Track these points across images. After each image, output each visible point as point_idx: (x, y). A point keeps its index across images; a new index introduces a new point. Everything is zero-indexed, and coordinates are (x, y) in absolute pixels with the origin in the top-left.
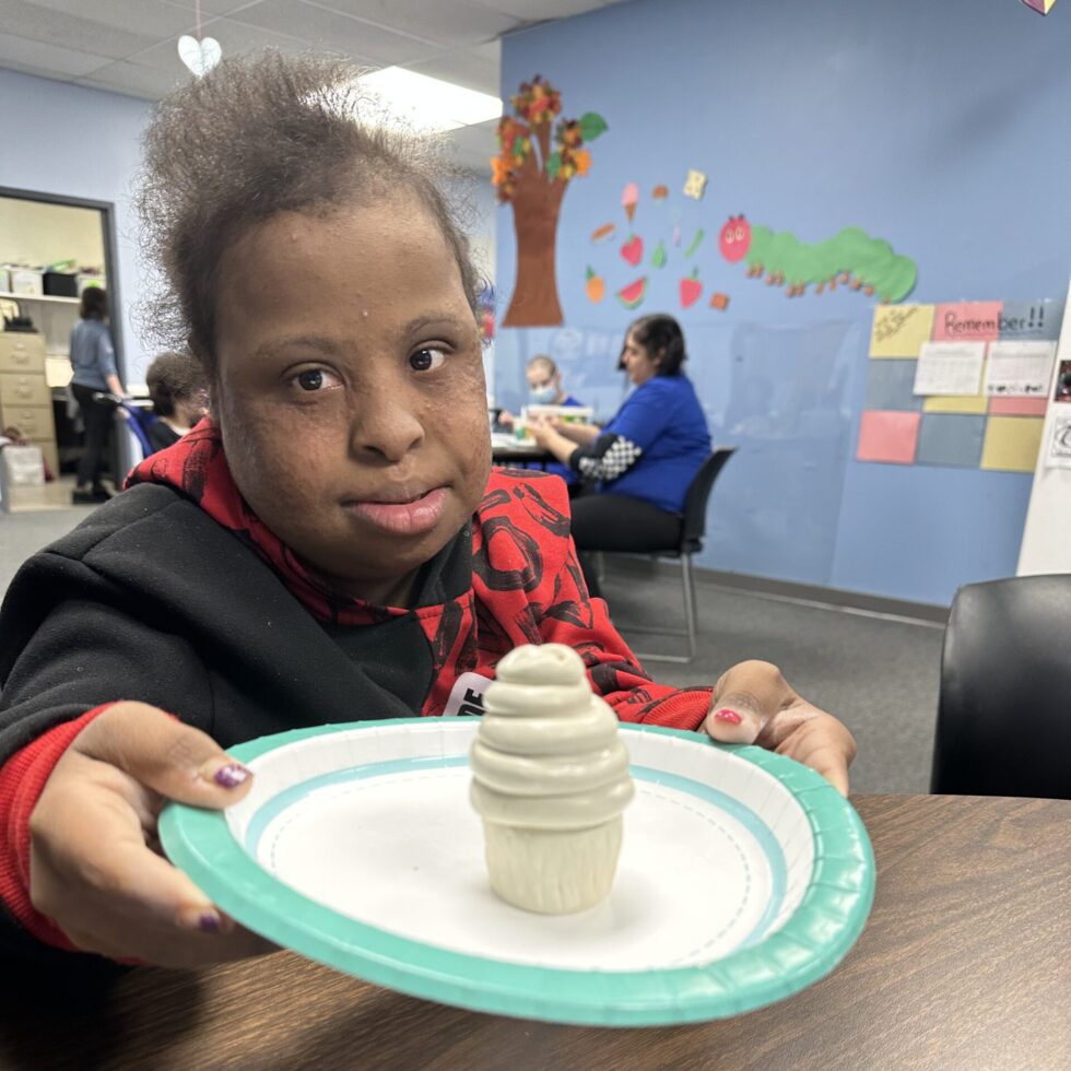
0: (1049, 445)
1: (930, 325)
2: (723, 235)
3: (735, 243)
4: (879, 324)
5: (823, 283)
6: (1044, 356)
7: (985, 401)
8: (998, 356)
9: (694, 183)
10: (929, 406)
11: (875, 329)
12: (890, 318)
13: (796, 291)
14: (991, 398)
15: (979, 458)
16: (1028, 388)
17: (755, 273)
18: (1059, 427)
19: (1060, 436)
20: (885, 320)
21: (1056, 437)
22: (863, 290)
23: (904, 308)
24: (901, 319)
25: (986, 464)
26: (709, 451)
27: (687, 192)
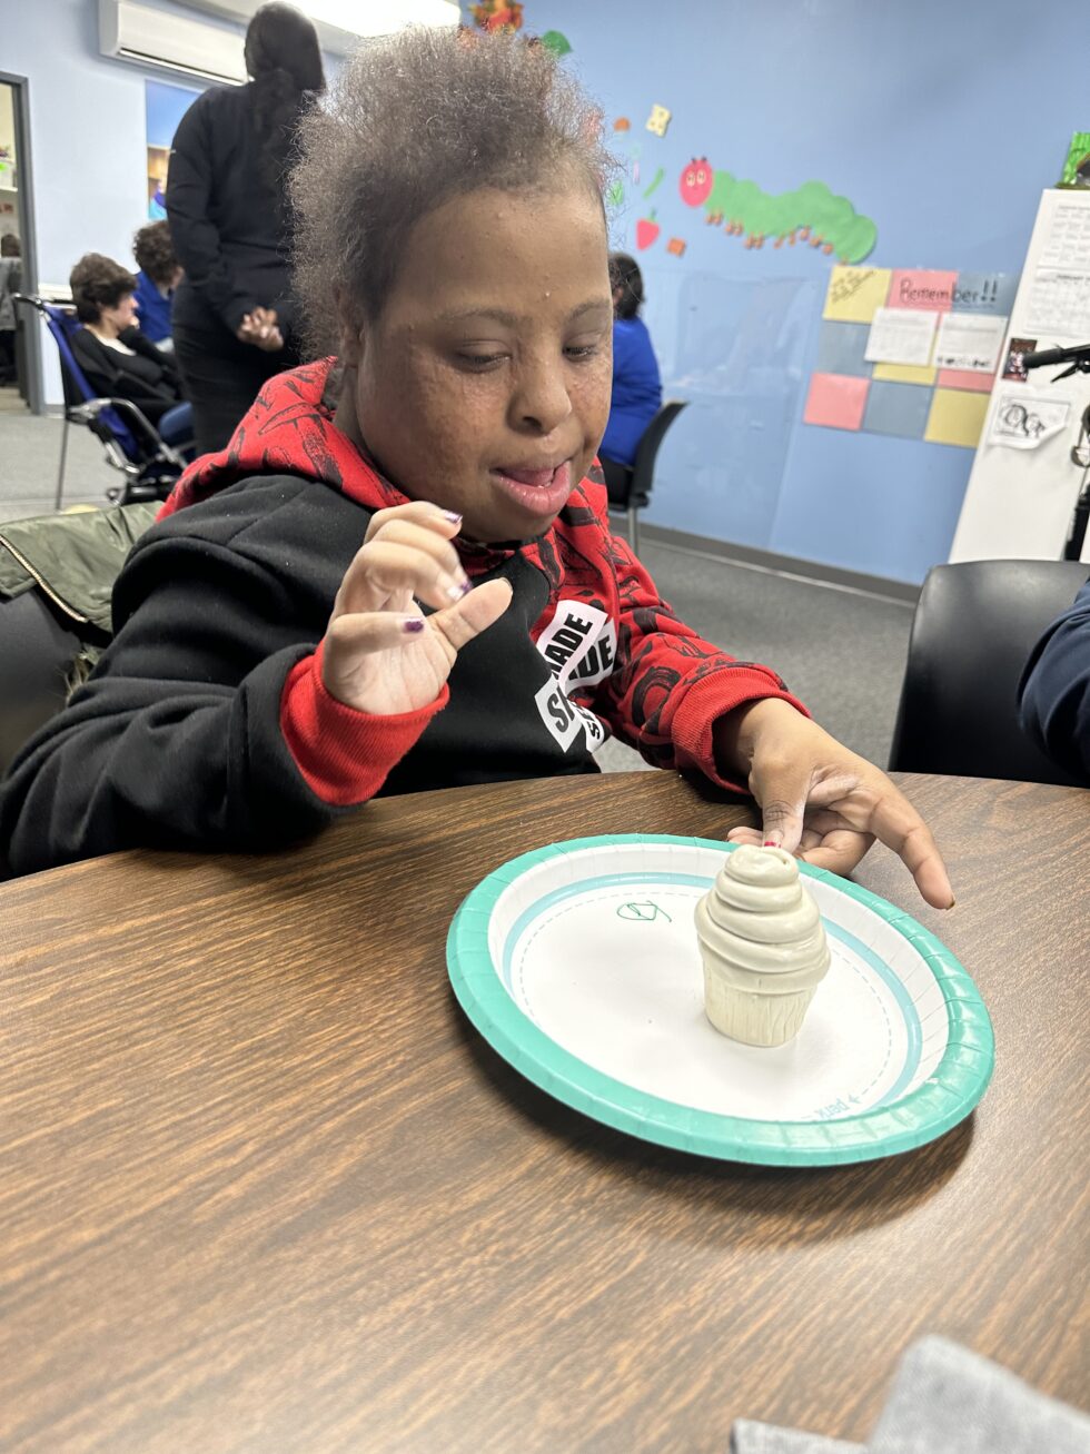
0: (993, 421)
1: (885, 291)
2: (684, 177)
3: (696, 187)
4: (835, 285)
5: (782, 238)
6: (994, 331)
7: (934, 372)
8: (950, 327)
9: (658, 119)
10: (879, 373)
11: (831, 290)
12: (846, 280)
13: (755, 243)
14: (939, 370)
15: (923, 430)
16: (976, 363)
17: (714, 220)
18: (1004, 405)
19: (1004, 414)
20: (842, 281)
21: (1000, 415)
22: (822, 247)
23: (862, 270)
24: (858, 282)
25: (930, 435)
26: (659, 404)
27: (649, 127)
